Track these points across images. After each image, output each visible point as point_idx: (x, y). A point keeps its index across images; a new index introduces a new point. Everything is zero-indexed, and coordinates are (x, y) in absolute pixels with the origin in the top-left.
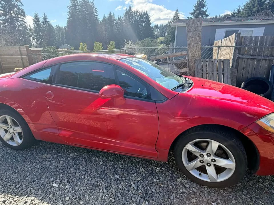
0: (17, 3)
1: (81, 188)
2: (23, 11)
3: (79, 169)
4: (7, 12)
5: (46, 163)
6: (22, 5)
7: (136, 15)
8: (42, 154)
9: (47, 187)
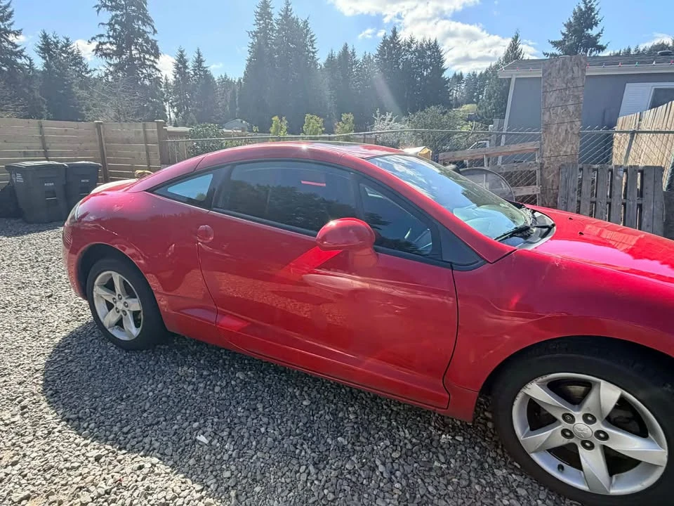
0: (144, 28)
1: (259, 454)
2: (154, 45)
3: (254, 410)
4: (124, 48)
5: (185, 387)
6: (155, 31)
7: (408, 51)
8: (178, 366)
9: (185, 440)
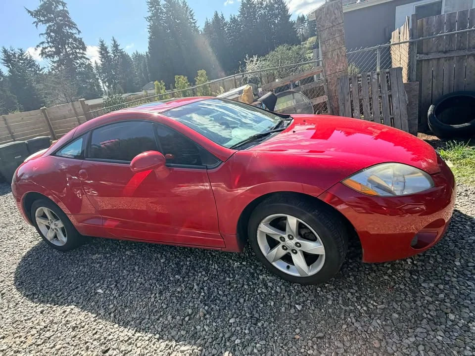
0: (71, 31)
2: (81, 42)
4: (60, 48)
6: (79, 32)
7: (261, 7)
